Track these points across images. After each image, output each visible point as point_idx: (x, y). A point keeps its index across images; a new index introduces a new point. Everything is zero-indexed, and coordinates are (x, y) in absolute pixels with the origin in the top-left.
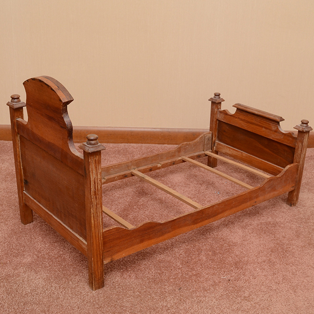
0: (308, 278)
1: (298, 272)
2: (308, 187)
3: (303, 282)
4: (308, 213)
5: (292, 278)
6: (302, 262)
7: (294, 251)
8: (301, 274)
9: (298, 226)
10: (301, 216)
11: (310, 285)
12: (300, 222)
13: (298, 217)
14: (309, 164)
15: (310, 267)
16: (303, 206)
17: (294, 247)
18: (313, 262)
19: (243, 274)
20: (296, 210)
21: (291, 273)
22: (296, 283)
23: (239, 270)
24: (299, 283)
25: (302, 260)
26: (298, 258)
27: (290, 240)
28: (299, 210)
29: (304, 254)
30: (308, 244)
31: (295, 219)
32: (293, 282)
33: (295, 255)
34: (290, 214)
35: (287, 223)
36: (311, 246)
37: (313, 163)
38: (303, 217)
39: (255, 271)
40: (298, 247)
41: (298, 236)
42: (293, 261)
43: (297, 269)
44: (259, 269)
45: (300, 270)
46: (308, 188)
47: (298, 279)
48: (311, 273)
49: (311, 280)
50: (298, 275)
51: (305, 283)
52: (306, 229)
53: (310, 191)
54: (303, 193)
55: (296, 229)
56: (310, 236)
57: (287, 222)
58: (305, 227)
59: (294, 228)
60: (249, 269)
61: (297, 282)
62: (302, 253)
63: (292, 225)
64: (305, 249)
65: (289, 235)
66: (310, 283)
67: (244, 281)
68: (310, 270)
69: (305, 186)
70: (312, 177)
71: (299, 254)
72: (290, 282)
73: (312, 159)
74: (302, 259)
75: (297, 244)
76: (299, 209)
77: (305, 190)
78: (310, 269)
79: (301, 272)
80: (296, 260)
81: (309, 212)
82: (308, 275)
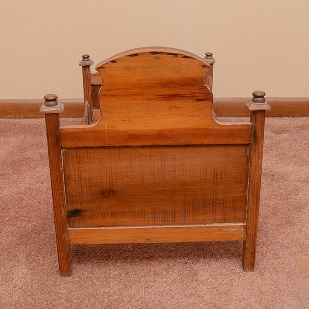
0: (279, 260)
1: (268, 253)
2: (294, 159)
3: (273, 263)
4: (290, 188)
5: (261, 260)
6: (275, 242)
7: (267, 230)
8: (271, 255)
9: (276, 202)
10: (282, 191)
11: (281, 267)
12: (280, 198)
13: (277, 192)
14: (301, 134)
15: (283, 247)
16: (286, 181)
17: (268, 225)
18: (288, 242)
19: (204, 256)
20: (276, 185)
21: (259, 255)
22: (264, 266)
23: (199, 251)
24: (267, 265)
25: (276, 240)
26: (271, 238)
27: (265, 218)
28: (280, 185)
29: (278, 233)
30: (285, 223)
31: (274, 195)
32: (260, 265)
33: (268, 234)
34: (268, 190)
35: (264, 200)
36: (288, 224)
37: (304, 133)
38: (284, 193)
39: (218, 253)
40: (272, 225)
41: (274, 214)
42: (265, 242)
43: (267, 250)
44: (222, 251)
45: (271, 250)
46: (295, 161)
47: (267, 261)
48: (284, 254)
49: (282, 262)
50: (268, 256)
51: (275, 265)
52: (286, 205)
53: (296, 164)
54: (288, 167)
55: (274, 206)
56: (289, 213)
57: (264, 198)
58: (284, 203)
59: (271, 205)
60: (211, 251)
61: (265, 263)
62: (276, 232)
63: (269, 202)
64: (280, 228)
65: (264, 213)
66: (281, 264)
67: (203, 264)
68: (283, 251)
69: (292, 159)
70: (301, 149)
71: (273, 234)
72: (258, 265)
73: (304, 129)
74: (276, 238)
75: (272, 223)
76: (280, 183)
77: (291, 163)
78: (283, 249)
79: (272, 253)
80: (268, 239)
81: (292, 187)
82: (280, 256)
